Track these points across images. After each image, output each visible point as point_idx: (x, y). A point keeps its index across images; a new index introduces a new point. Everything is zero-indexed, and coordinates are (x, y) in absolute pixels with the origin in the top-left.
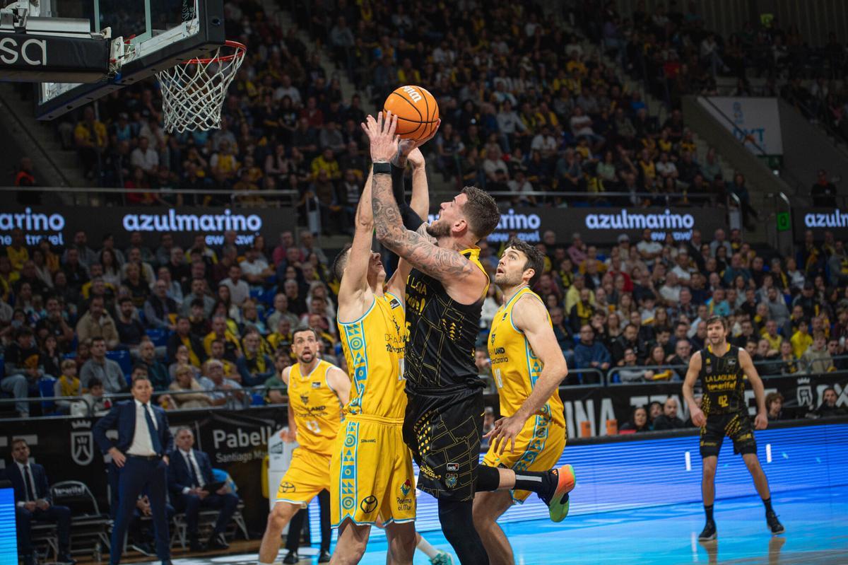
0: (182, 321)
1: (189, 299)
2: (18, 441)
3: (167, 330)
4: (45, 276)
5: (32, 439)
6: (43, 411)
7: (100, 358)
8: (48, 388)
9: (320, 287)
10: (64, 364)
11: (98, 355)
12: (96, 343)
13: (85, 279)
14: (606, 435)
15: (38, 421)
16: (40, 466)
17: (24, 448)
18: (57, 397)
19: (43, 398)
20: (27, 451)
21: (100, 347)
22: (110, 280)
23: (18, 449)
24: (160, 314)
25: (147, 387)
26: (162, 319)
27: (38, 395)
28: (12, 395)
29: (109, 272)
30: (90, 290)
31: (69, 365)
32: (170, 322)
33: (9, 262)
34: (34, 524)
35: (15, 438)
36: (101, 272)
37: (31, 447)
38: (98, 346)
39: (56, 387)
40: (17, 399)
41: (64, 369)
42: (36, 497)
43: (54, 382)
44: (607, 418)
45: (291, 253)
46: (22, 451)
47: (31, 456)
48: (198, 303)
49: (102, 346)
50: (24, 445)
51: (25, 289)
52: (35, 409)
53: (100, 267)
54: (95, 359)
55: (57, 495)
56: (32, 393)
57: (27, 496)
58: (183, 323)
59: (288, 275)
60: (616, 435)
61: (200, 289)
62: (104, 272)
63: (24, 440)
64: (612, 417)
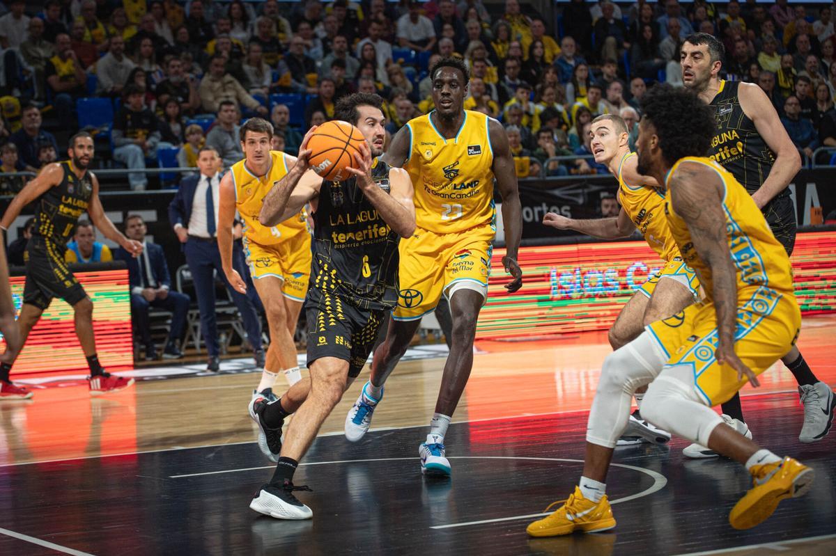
0: (325, 83)
1: (329, 59)
2: (134, 217)
3: (305, 94)
4: (164, 32)
5: (151, 216)
6: (163, 183)
7: (229, 125)
8: (170, 158)
9: (480, 48)
10: (188, 130)
11: (228, 121)
12: (224, 107)
13: (211, 36)
14: (810, 225)
15: (156, 194)
16: (158, 247)
17: (140, 225)
18: (182, 168)
19: (162, 169)
20: (143, 229)
21: (230, 113)
22: (239, 35)
23: (133, 226)
24: (297, 76)
25: (212, 159)
26: (299, 81)
27: (157, 166)
28: (126, 166)
29: (238, 27)
30: (216, 47)
31: (193, 130)
32: (308, 85)
33: (125, 15)
34: (151, 311)
35: (131, 213)
36: (228, 27)
37: (148, 224)
38: (226, 111)
39: (180, 157)
40: (130, 170)
41: (188, 135)
42: (152, 283)
43: (177, 151)
44: (812, 205)
45: (444, 7)
46: (137, 228)
47: (147, 234)
48: (340, 63)
49: (232, 111)
50: (140, 221)
51: (145, 46)
52: (153, 182)
53: (228, 21)
54: (223, 125)
55: (186, 279)
56: (150, 163)
57: (142, 280)
58: (326, 86)
59: (445, 33)
60: (821, 226)
61: (342, 46)
62: (232, 27)
63: (139, 217)
64: (817, 205)
